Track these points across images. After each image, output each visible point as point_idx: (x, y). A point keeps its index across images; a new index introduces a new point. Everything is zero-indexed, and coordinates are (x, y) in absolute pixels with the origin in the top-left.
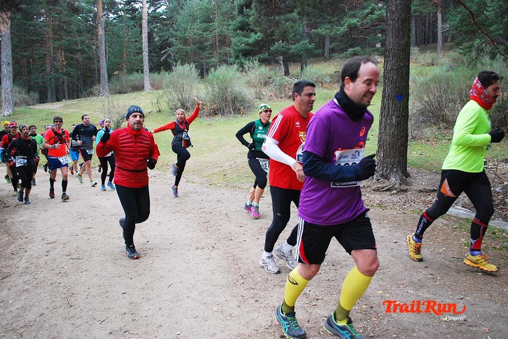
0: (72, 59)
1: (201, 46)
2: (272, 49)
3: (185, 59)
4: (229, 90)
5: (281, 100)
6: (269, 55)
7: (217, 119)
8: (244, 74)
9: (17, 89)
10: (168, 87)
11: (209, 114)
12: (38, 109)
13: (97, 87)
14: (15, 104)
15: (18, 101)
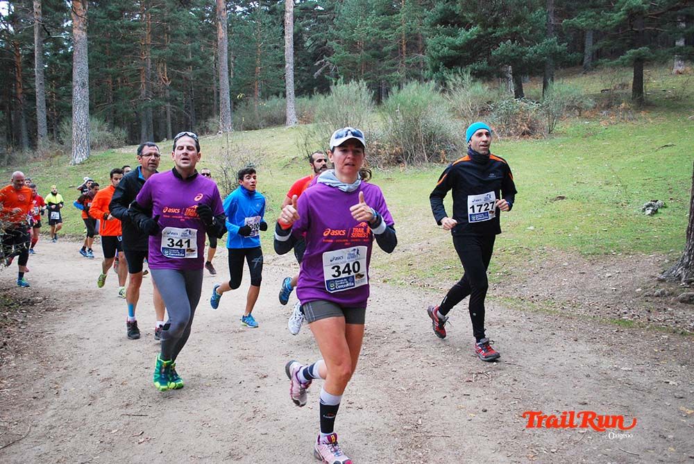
0: (180, 77)
1: (377, 52)
2: (493, 53)
3: (351, 74)
4: (422, 122)
5: (509, 138)
6: (489, 64)
7: (401, 169)
8: (447, 95)
9: (96, 123)
10: (324, 119)
11: (389, 163)
12: (125, 154)
13: (215, 120)
14: (92, 147)
15: (97, 141)
